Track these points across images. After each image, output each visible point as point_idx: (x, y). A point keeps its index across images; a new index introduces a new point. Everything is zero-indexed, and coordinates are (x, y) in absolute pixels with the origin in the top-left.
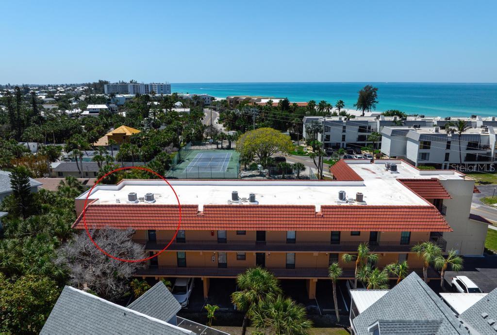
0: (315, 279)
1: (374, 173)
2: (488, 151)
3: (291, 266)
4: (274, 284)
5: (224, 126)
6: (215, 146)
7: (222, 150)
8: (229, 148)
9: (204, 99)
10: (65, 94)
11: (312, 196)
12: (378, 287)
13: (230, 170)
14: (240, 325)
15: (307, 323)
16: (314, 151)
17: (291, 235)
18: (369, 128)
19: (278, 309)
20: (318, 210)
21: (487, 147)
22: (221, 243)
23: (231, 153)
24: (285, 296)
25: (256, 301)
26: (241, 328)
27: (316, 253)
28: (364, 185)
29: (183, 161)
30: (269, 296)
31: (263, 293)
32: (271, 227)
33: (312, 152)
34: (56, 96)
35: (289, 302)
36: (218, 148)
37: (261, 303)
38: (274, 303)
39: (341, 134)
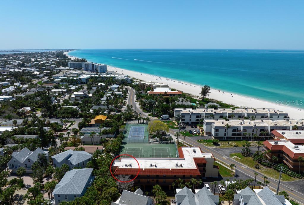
0: (170, 185)
1: (189, 153)
2: (240, 132)
3: (164, 182)
4: (160, 188)
5: (140, 104)
6: (137, 122)
7: (141, 124)
8: (143, 123)
9: (127, 81)
10: (49, 71)
11: (170, 164)
12: (182, 188)
13: (145, 138)
14: (153, 196)
15: (166, 196)
16: (178, 126)
17: (165, 175)
18: (201, 115)
19: (161, 193)
20: (171, 170)
21: (241, 130)
22: (148, 177)
23: (144, 127)
24: (162, 190)
25: (157, 191)
26: (154, 197)
27: (170, 180)
28: (184, 159)
29: (126, 132)
30: (159, 190)
31: (158, 190)
32: (160, 174)
33: (177, 126)
34: (45, 73)
35: (163, 192)
36: (139, 123)
37: (158, 192)
38: (160, 192)
39: (189, 118)
